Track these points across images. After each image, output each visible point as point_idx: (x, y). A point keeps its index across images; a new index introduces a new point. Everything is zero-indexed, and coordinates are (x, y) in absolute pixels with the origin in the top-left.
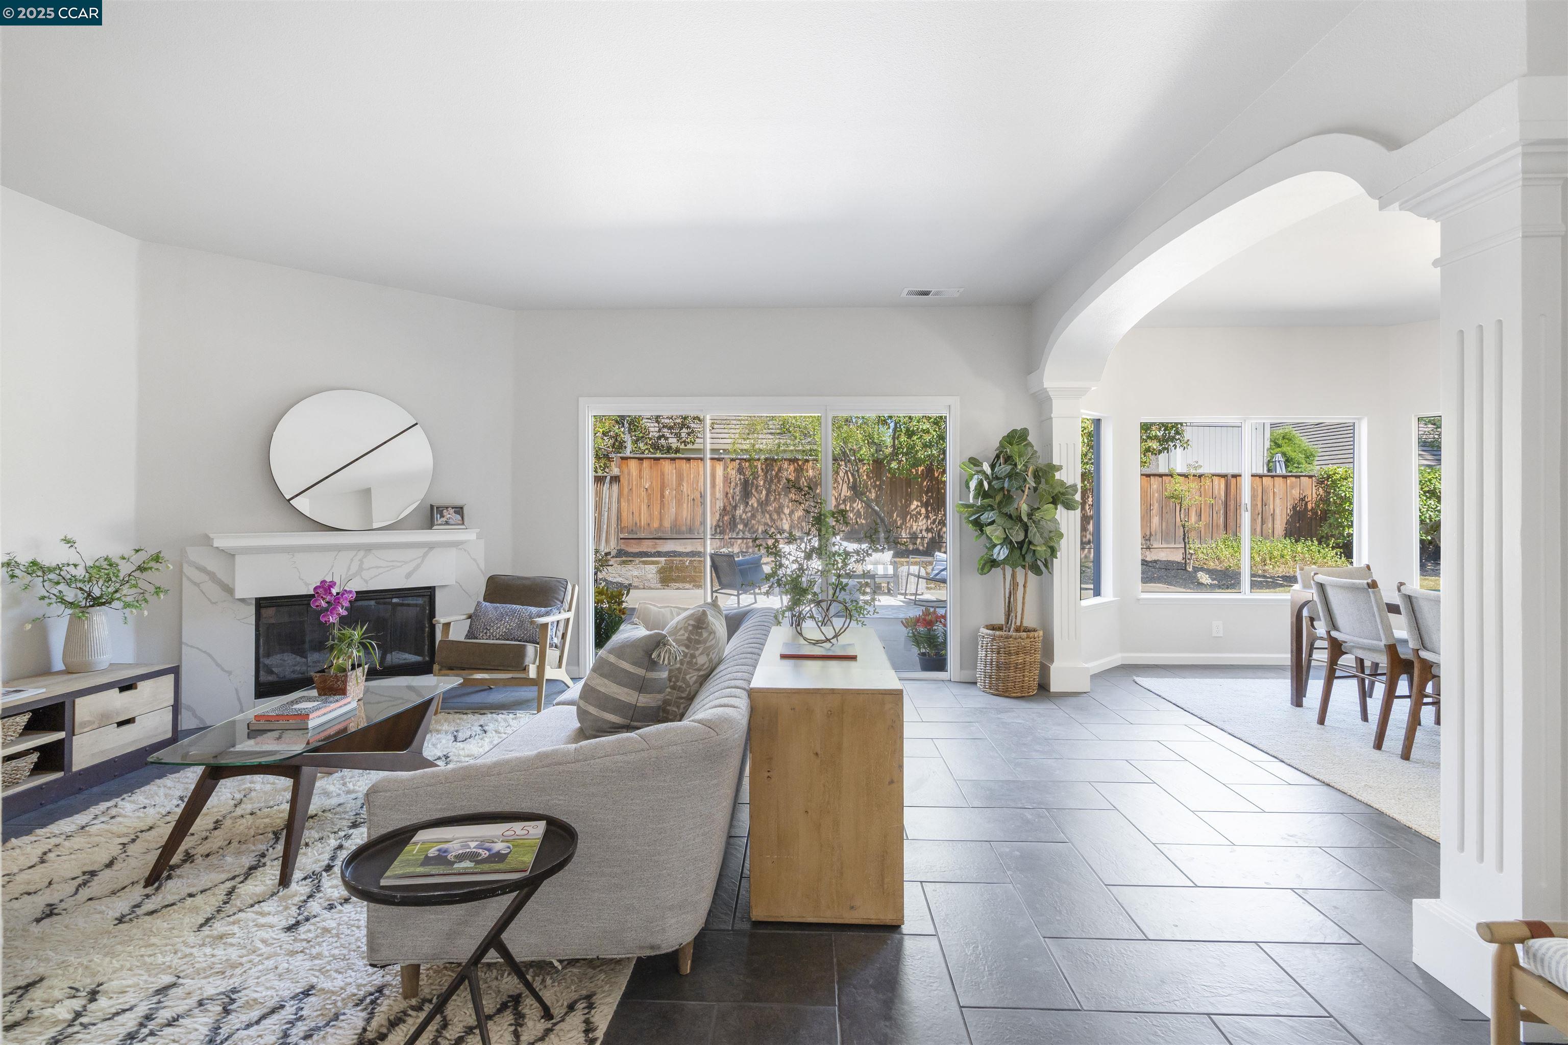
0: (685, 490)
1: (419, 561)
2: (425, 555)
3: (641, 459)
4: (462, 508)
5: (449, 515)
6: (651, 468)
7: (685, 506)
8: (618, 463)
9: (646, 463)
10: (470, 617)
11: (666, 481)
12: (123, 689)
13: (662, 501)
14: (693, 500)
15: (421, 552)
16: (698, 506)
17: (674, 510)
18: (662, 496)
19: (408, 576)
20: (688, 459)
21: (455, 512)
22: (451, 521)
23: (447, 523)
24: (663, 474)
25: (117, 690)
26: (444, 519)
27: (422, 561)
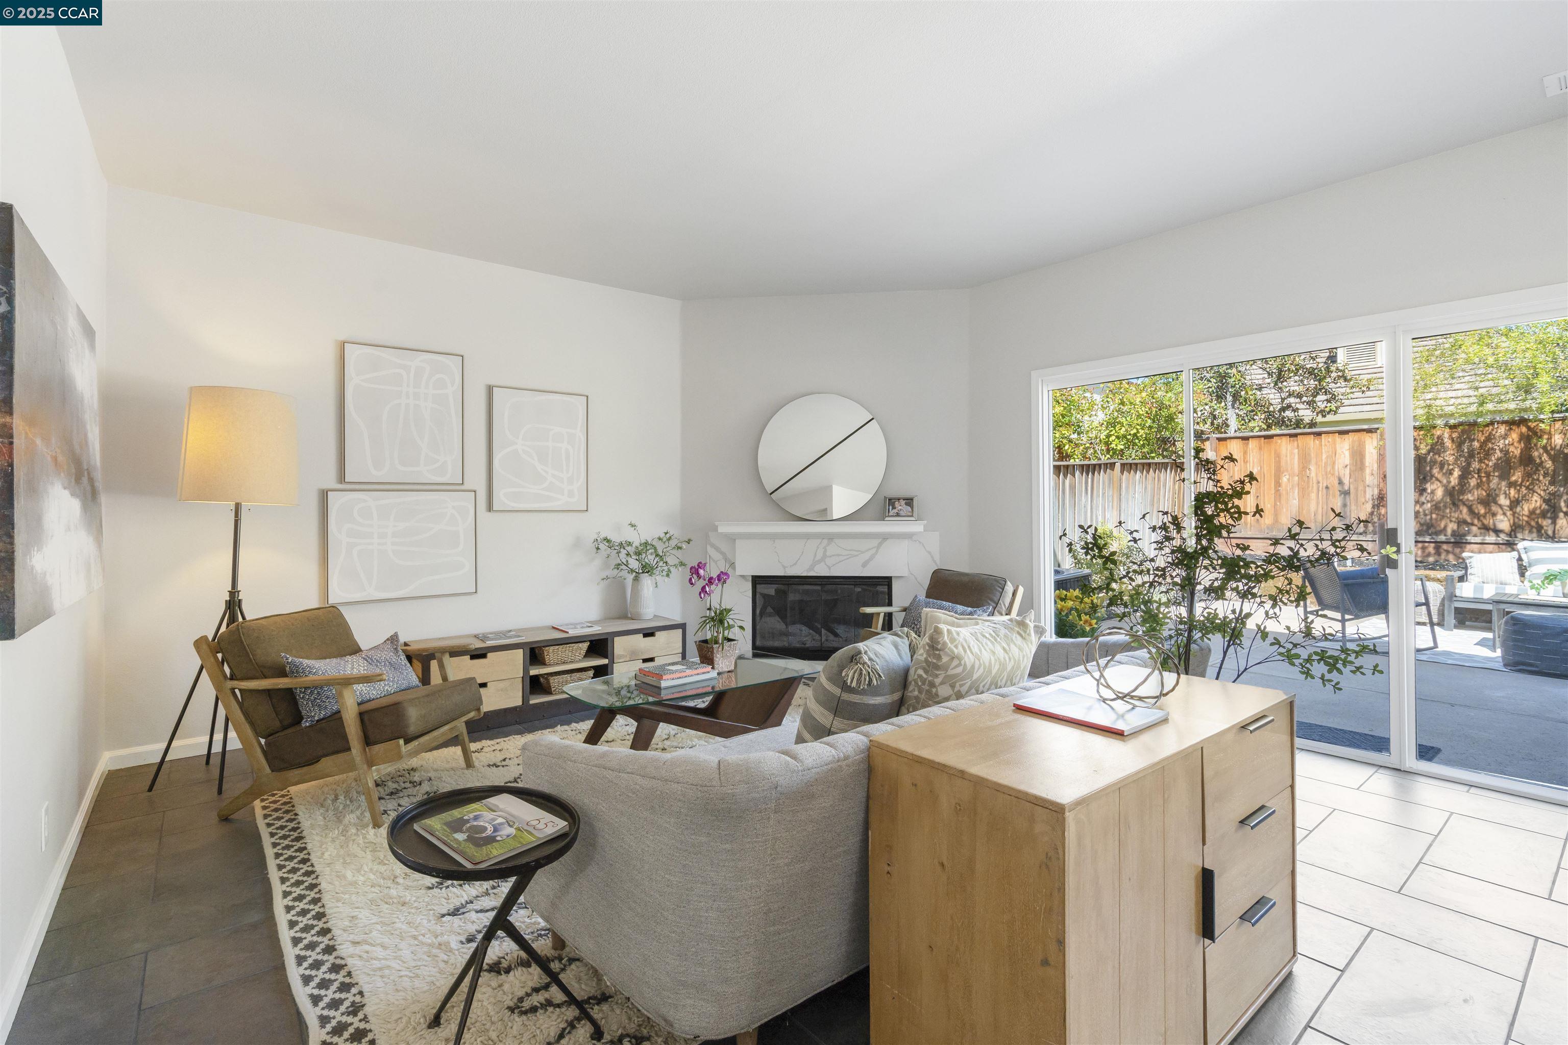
0: (1313, 475)
1: (874, 551)
2: (880, 544)
3: (1246, 439)
4: (912, 499)
5: (901, 506)
6: (1260, 449)
7: (1313, 496)
8: (1214, 445)
9: (1252, 444)
10: (905, 610)
11: (1283, 463)
12: (646, 635)
13: (1277, 491)
14: (1327, 487)
15: (875, 542)
16: (1334, 496)
17: (1296, 502)
18: (1278, 484)
19: (864, 565)
20: (1319, 434)
21: (906, 504)
22: (902, 513)
23: (898, 515)
24: (1278, 456)
25: (641, 635)
26: (895, 511)
27: (877, 551)
